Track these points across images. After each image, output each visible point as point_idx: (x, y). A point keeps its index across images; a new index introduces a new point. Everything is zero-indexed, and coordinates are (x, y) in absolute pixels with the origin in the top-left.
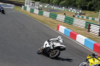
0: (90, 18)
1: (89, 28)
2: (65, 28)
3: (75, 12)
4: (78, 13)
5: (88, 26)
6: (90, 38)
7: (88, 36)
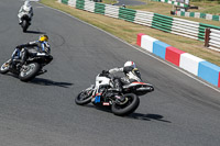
0: (209, 17)
1: (207, 39)
2: (155, 40)
3: (176, 4)
4: (182, 5)
5: (205, 35)
6: (209, 60)
7: (205, 55)
